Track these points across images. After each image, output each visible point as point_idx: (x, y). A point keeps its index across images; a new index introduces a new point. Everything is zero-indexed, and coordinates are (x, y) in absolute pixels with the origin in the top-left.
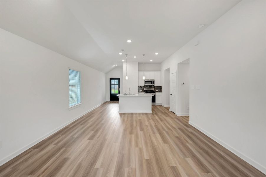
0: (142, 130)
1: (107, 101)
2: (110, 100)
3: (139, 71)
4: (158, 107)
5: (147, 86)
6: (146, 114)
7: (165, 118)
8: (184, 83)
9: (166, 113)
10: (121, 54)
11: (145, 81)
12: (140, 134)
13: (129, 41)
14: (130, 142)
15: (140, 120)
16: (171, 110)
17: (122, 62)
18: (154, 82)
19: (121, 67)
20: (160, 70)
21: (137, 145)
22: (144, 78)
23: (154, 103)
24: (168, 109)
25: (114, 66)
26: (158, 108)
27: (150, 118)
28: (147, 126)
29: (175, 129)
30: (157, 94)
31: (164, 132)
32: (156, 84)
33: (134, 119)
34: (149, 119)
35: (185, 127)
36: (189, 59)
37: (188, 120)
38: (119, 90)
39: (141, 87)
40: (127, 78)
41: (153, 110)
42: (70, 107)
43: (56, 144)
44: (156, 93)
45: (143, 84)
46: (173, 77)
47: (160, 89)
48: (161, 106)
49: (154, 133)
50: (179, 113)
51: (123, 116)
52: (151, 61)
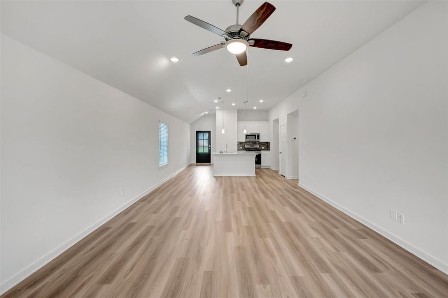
0: (243, 190)
1: (192, 163)
2: (197, 162)
3: (238, 120)
4: (265, 170)
5: (249, 142)
6: (248, 177)
7: (272, 181)
8: (295, 138)
9: (274, 177)
10: (216, 101)
11: (247, 135)
12: (242, 193)
13: (229, 91)
14: (232, 198)
15: (241, 182)
16: (280, 173)
17: (215, 110)
18: (258, 137)
19: (214, 116)
20: (267, 120)
21: (239, 199)
22: (245, 132)
23: (258, 166)
24: (277, 172)
25: (204, 113)
26: (264, 172)
27: (253, 181)
28: (249, 188)
29: (280, 189)
30: (264, 153)
31: (268, 192)
32: (262, 140)
33: (234, 182)
34: (251, 182)
35: (293, 188)
36: (298, 110)
37: (297, 183)
38: (209, 148)
39: (241, 143)
40: (223, 131)
41: (256, 173)
42: (160, 166)
43: (159, 198)
44: (262, 151)
45: (243, 140)
46: (283, 130)
47: (267, 146)
48: (268, 169)
49: (256, 192)
50: (289, 176)
51: (219, 179)
52: (255, 108)
